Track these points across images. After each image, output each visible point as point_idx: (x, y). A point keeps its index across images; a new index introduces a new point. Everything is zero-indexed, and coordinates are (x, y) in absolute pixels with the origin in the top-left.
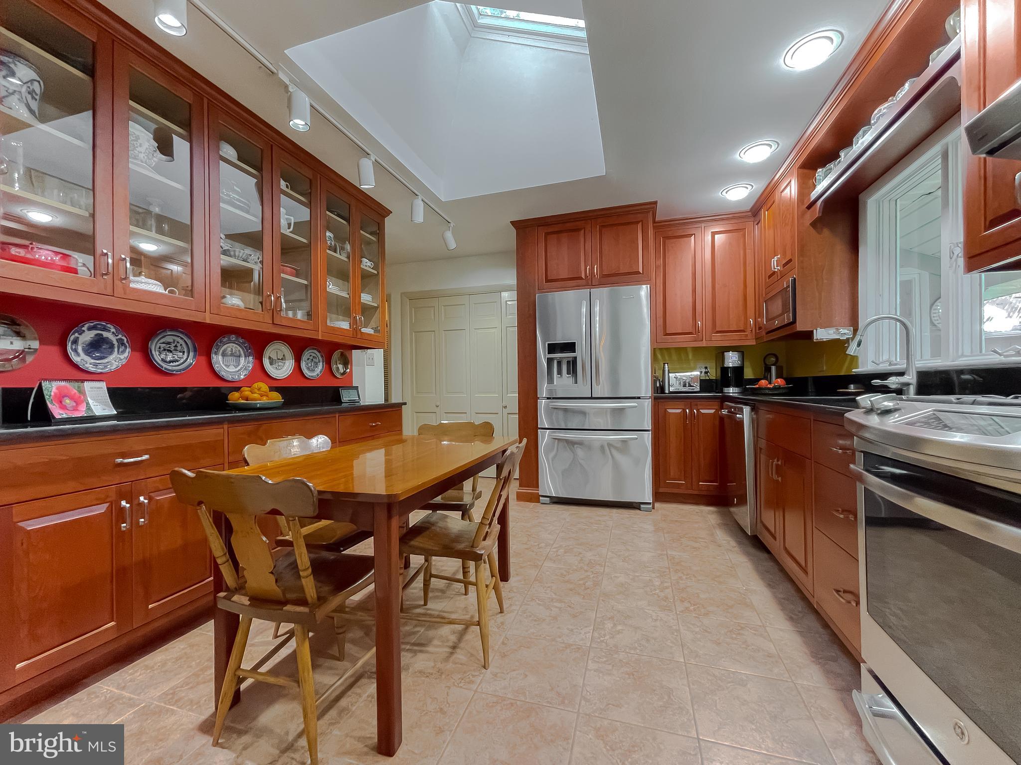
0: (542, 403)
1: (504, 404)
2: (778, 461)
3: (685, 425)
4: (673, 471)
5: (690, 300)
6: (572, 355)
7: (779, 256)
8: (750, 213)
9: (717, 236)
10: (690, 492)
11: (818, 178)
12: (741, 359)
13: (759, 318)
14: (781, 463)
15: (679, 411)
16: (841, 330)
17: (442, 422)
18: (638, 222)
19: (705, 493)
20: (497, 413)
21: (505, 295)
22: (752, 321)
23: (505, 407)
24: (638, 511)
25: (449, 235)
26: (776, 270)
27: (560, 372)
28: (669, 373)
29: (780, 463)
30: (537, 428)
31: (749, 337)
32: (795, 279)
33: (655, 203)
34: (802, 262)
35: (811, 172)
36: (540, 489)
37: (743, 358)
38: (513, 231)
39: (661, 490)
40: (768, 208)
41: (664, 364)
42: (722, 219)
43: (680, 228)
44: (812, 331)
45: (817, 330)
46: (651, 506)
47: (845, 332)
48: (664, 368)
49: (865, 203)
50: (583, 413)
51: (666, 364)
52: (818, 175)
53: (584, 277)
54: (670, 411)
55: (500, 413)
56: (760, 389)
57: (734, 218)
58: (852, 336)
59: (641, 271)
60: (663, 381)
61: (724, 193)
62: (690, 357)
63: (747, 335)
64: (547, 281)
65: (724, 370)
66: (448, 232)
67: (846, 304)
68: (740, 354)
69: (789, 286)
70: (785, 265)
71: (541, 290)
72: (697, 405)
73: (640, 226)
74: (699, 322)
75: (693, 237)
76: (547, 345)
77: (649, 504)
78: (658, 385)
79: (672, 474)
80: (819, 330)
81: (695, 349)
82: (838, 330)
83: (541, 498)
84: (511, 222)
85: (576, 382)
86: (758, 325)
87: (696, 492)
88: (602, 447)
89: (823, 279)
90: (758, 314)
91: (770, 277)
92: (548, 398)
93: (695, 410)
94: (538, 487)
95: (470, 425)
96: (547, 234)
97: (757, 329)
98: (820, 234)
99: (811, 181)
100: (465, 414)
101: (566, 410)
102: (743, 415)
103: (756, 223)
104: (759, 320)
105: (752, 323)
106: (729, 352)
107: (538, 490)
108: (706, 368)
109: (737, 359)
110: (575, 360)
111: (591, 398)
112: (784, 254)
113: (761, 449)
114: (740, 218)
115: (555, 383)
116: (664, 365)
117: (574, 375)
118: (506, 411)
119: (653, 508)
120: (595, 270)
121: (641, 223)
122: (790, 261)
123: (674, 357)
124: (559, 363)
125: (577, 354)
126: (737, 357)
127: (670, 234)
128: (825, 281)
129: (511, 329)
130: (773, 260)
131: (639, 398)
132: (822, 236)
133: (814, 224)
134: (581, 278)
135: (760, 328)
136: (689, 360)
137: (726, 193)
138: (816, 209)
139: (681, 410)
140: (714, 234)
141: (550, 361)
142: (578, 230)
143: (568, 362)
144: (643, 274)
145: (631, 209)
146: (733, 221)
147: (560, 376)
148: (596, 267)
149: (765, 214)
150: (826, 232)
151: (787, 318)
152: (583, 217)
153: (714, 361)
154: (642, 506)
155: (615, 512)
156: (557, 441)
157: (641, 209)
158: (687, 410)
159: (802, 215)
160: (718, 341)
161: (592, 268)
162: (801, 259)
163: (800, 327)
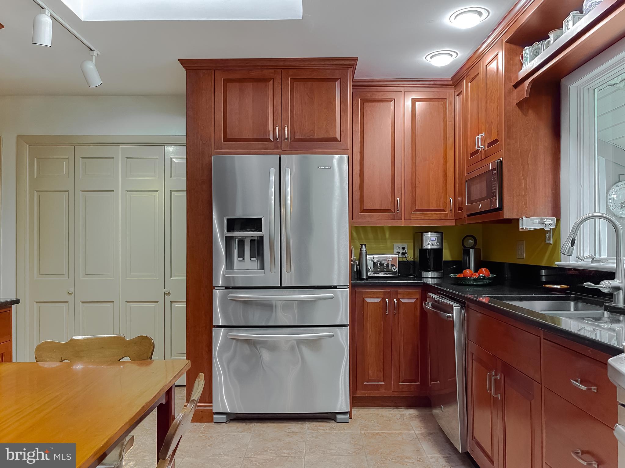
0: (217, 294)
1: (167, 290)
2: (496, 375)
3: (384, 316)
4: (372, 370)
5: (389, 172)
6: (257, 234)
7: (483, 135)
8: (451, 82)
9: (417, 104)
10: (390, 394)
11: (525, 55)
12: (440, 241)
13: (459, 196)
14: (500, 377)
15: (378, 300)
16: (546, 220)
17: (74, 337)
18: (335, 80)
19: (405, 394)
20: (157, 302)
21: (170, 149)
22: (452, 200)
23: (168, 294)
24: (333, 424)
25: (91, 67)
26: (480, 149)
27: (241, 255)
28: (367, 254)
29: (498, 377)
30: (211, 326)
31: (449, 218)
32: (501, 162)
33: (356, 59)
34: (509, 144)
35: (518, 48)
36: (214, 404)
37: (441, 240)
38: (183, 72)
39: (359, 393)
40: (471, 79)
41: (362, 245)
42: (423, 86)
43: (379, 90)
44: (518, 219)
45: (522, 219)
46: (348, 416)
47: (549, 222)
48: (361, 249)
49: (568, 89)
50: (268, 306)
51: (364, 246)
52: (525, 53)
53: (272, 139)
54: (368, 300)
55: (161, 302)
56: (464, 279)
57: (434, 85)
58: (555, 227)
59: (338, 137)
60: (360, 264)
61: (429, 57)
62: (387, 236)
63: (446, 215)
64: (226, 139)
65: (423, 252)
66: (90, 62)
67: (548, 191)
68: (439, 235)
69: (495, 168)
70: (490, 145)
71: (219, 150)
72: (397, 293)
73: (338, 84)
74: (398, 199)
75: (393, 102)
76: (225, 221)
77: (347, 413)
78: (355, 270)
79: (370, 373)
80: (524, 219)
81: (393, 229)
82: (542, 219)
83: (215, 416)
84: (179, 60)
85: (262, 268)
86: (459, 204)
87: (396, 394)
88: (292, 348)
89: (528, 164)
90: (458, 192)
91: (472, 155)
92: (226, 288)
93: (395, 300)
94: (212, 402)
95: (119, 341)
96: (227, 81)
97: (457, 209)
98: (526, 116)
99: (517, 58)
100: (112, 304)
101: (246, 303)
102: (452, 313)
103: (457, 93)
104: (459, 198)
105: (452, 201)
106: (428, 232)
107: (212, 406)
108: (403, 248)
109: (436, 241)
110: (261, 240)
111: (281, 287)
112: (489, 133)
113: (473, 354)
114: (442, 85)
115: (236, 268)
116: (361, 247)
117: (260, 258)
118: (168, 299)
119: (351, 417)
120: (286, 131)
121: (339, 80)
122: (496, 141)
123: (371, 236)
124: (241, 243)
125: (265, 233)
126: (436, 239)
127: (369, 96)
128: (530, 166)
129: (177, 194)
130: (477, 137)
131: (335, 287)
132: (527, 118)
133: (520, 105)
134: (268, 140)
135: (460, 209)
136: (385, 239)
137: (431, 57)
138: (524, 89)
139: (380, 299)
140: (414, 101)
141: (229, 241)
142: (265, 80)
143: (252, 242)
144: (341, 141)
145: (329, 63)
146: (433, 89)
147: (241, 259)
148: (286, 128)
149: (466, 86)
150: (531, 115)
151: (493, 203)
152: (272, 66)
153: (412, 241)
154: (338, 417)
155: (306, 427)
156: (234, 341)
157: (340, 65)
158: (387, 300)
159: (508, 94)
160: (418, 220)
161: (282, 130)
162: (508, 140)
163: (507, 214)
